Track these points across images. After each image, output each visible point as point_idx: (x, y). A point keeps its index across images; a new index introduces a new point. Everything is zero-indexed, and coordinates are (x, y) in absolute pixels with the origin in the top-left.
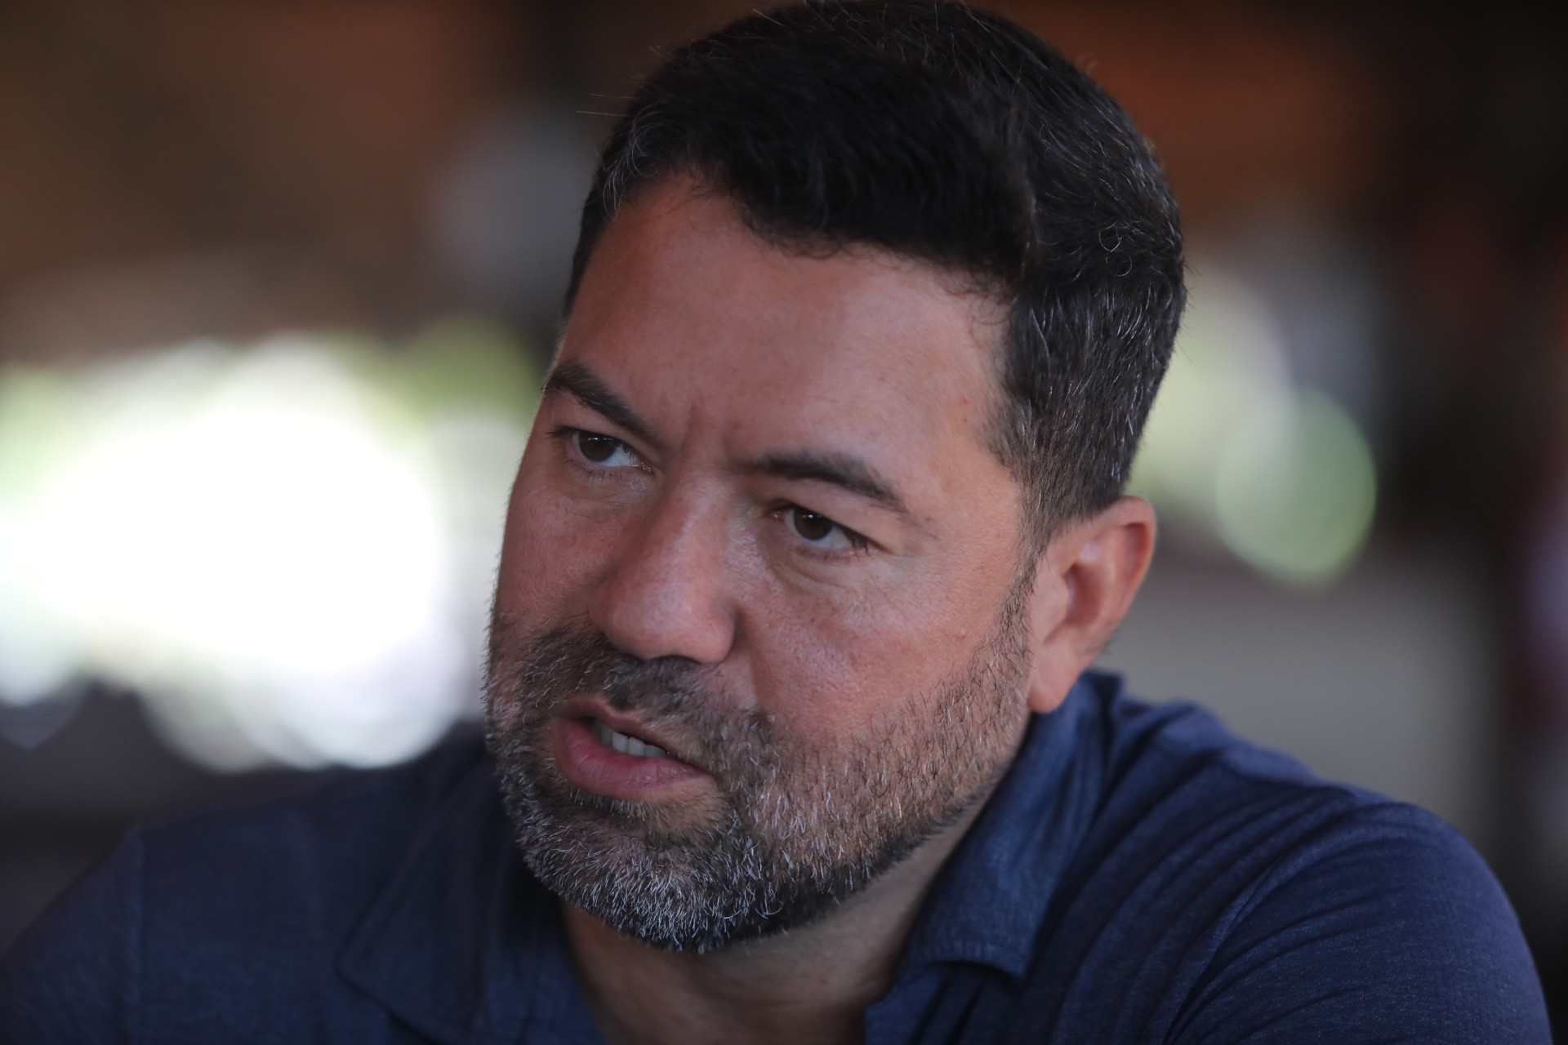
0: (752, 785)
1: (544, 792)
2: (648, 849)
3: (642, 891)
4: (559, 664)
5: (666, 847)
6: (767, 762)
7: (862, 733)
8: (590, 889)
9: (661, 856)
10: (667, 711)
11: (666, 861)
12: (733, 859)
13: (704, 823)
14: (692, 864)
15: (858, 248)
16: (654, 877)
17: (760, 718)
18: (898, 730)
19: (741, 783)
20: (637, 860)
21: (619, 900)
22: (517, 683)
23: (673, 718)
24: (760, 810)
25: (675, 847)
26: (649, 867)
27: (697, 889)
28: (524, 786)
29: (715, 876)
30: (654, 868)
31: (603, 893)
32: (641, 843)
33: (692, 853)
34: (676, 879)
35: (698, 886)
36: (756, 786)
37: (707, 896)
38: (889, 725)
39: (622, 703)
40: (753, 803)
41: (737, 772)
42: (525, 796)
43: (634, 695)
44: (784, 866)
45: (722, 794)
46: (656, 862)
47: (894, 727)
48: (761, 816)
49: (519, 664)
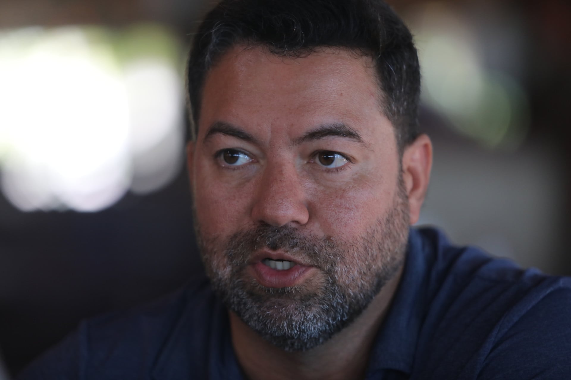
0: (332, 266)
1: (251, 294)
2: (302, 302)
3: (304, 319)
4: (242, 245)
5: (309, 300)
6: (335, 255)
7: (364, 235)
8: (283, 324)
9: (308, 303)
10: (293, 247)
11: (310, 305)
12: (333, 296)
13: (320, 285)
14: (320, 304)
15: (318, 49)
16: (307, 312)
17: (328, 239)
18: (376, 232)
19: (329, 266)
20: (299, 307)
21: (296, 326)
22: (226, 260)
23: (296, 249)
24: (338, 274)
25: (312, 298)
26: (304, 309)
27: (323, 312)
28: (242, 294)
29: (328, 305)
30: (306, 309)
31: (288, 325)
32: (299, 301)
33: (319, 299)
34: (315, 310)
35: (323, 310)
36: (334, 266)
37: (327, 314)
38: (373, 231)
39: (274, 247)
40: (334, 272)
41: (326, 262)
42: (243, 299)
43: (279, 243)
44: (349, 295)
45: (323, 272)
46: (306, 306)
47: (374, 230)
48: (338, 276)
49: (224, 252)
